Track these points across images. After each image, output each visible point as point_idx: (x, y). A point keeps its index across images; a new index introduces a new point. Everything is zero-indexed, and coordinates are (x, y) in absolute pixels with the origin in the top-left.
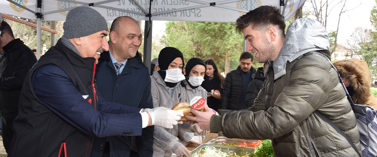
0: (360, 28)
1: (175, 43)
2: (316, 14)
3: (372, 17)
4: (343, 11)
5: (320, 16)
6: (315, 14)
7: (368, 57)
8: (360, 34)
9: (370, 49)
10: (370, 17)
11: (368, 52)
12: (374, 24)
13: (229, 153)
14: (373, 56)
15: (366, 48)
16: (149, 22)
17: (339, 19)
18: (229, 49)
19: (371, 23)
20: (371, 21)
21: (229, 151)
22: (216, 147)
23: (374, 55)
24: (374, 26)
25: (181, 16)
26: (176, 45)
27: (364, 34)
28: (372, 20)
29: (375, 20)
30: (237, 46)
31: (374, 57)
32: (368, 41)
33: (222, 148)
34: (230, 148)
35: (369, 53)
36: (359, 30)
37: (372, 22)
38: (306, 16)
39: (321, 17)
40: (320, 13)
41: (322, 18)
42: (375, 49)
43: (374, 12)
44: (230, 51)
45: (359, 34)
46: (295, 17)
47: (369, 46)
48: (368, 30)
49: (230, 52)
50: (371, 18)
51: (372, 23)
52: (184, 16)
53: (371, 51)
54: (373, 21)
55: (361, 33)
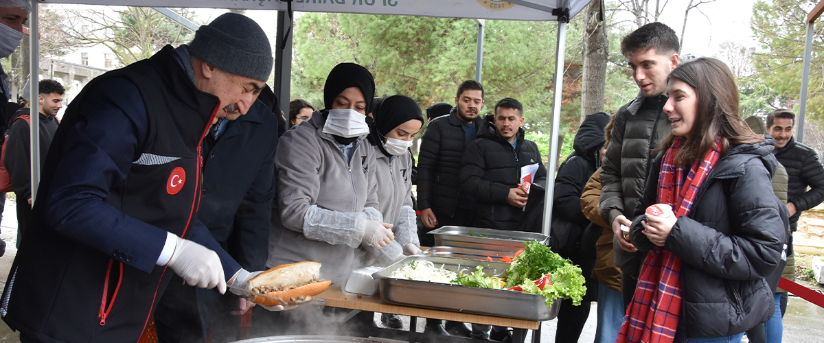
0: (730, 44)
1: (318, 66)
2: (634, 9)
3: (754, 19)
4: (693, 4)
5: (643, 14)
6: (632, 8)
7: (746, 108)
8: (730, 56)
9: (752, 91)
10: (752, 19)
11: (747, 97)
12: (759, 34)
13: (461, 272)
14: (757, 108)
15: (743, 88)
16: (287, 15)
17: (685, 22)
18: (438, 84)
19: (752, 33)
20: (753, 28)
21: (460, 269)
22: (434, 263)
23: (758, 105)
24: (759, 39)
25: (354, 3)
26: (320, 70)
27: (739, 56)
28: (755, 27)
29: (761, 27)
30: (456, 76)
31: (758, 110)
32: (747, 74)
33: (446, 264)
34: (462, 264)
35: (748, 101)
36: (727, 48)
37: (756, 30)
38: (612, 12)
39: (647, 16)
40: (644, 8)
41: (648, 18)
42: (760, 91)
43: (760, 9)
44: (440, 87)
45: (729, 58)
46: (589, 13)
47: (749, 85)
48: (748, 49)
49: (440, 90)
50: (753, 21)
51: (755, 33)
52: (361, 3)
53: (753, 97)
54: (757, 28)
55: (733, 54)
